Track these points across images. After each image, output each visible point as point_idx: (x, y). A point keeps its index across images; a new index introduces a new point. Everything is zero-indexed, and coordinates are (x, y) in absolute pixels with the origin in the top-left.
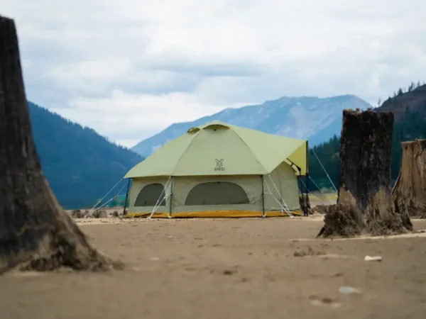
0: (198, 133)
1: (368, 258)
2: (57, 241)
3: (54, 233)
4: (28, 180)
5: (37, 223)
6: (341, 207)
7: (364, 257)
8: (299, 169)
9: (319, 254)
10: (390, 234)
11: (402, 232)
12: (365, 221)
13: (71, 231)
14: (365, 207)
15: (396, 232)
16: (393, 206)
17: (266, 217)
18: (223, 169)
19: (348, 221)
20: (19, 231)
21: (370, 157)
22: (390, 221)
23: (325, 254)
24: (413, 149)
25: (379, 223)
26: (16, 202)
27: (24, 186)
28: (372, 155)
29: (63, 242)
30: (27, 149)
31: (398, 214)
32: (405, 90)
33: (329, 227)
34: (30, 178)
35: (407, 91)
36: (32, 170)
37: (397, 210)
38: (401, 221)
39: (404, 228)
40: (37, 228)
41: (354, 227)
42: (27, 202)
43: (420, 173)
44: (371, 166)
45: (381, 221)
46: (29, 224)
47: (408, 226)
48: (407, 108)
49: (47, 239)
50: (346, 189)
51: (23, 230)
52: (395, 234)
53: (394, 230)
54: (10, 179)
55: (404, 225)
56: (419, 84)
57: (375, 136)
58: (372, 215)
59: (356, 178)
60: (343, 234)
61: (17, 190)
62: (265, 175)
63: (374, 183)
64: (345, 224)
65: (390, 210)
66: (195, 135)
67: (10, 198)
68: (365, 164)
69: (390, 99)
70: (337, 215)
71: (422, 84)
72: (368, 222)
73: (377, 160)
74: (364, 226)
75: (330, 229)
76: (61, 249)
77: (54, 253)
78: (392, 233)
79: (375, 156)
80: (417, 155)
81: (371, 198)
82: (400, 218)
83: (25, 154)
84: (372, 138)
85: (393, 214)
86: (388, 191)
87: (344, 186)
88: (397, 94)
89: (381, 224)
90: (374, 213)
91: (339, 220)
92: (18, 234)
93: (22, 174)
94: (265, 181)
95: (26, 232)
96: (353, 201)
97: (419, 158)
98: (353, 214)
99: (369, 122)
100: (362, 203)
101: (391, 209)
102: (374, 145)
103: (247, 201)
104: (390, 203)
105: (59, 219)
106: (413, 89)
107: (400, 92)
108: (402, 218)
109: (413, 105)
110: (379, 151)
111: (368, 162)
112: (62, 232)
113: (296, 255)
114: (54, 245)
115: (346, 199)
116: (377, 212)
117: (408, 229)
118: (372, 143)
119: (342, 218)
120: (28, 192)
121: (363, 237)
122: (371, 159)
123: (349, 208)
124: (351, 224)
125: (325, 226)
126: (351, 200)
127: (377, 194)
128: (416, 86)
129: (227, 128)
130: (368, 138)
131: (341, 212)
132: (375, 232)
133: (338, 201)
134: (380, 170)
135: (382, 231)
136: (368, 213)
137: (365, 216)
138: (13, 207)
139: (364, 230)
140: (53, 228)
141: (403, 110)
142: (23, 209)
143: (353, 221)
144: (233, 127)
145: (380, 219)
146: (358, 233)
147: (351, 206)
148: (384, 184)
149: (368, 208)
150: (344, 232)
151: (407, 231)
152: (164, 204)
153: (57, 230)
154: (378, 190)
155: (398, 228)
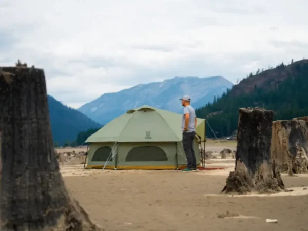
0: (134, 113)
1: (268, 220)
2: (69, 219)
3: (67, 214)
4: (51, 178)
5: (57, 207)
6: (237, 174)
7: (266, 219)
8: (200, 137)
9: (233, 215)
10: (270, 192)
11: (278, 191)
12: (254, 183)
13: (78, 211)
14: (254, 173)
15: (274, 191)
16: (272, 173)
17: (179, 169)
18: (151, 138)
19: (243, 183)
20: (44, 213)
21: (257, 141)
22: (270, 184)
23: (238, 215)
24: (275, 128)
25: (263, 185)
26: (43, 193)
27: (48, 183)
28: (259, 140)
29: (74, 220)
30: (50, 158)
31: (275, 179)
32: (254, 74)
33: (229, 186)
34: (52, 177)
35: (255, 74)
36: (53, 171)
37: (275, 176)
38: (277, 183)
39: (279, 188)
40: (56, 211)
41: (247, 187)
42: (50, 193)
43: (279, 142)
44: (258, 147)
45: (264, 183)
46: (51, 208)
47: (281, 186)
48: (255, 86)
49: (63, 218)
50: (241, 161)
51: (47, 212)
52: (274, 193)
53: (273, 189)
54: (39, 178)
55: (279, 186)
56: (263, 70)
57: (261, 127)
58: (258, 179)
59: (247, 155)
60: (240, 192)
61: (44, 186)
62: (178, 142)
63: (260, 157)
64: (241, 185)
65: (269, 176)
66: (132, 115)
67: (39, 191)
68: (254, 145)
69: (244, 79)
70: (235, 179)
71: (265, 70)
72: (256, 183)
73: (262, 143)
74: (253, 186)
75: (230, 188)
76: (72, 225)
77: (68, 227)
78: (272, 191)
79: (261, 140)
80: (278, 132)
81: (258, 168)
82: (277, 181)
83: (49, 161)
84: (259, 128)
85: (272, 178)
86: (269, 163)
87: (240, 159)
88: (249, 76)
89: (264, 185)
90: (260, 178)
91: (236, 182)
92: (44, 215)
93: (47, 175)
94: (178, 146)
95: (50, 213)
96: (246, 169)
97: (280, 133)
98: (245, 178)
99: (257, 117)
100: (252, 171)
101: (271, 175)
102: (260, 133)
103: (166, 159)
104: (270, 171)
105: (70, 203)
106: (259, 73)
107: (251, 75)
108: (278, 182)
109: (259, 83)
110: (264, 137)
111: (256, 144)
112: (73, 213)
113: (220, 217)
114: (68, 222)
115: (241, 168)
116: (262, 177)
117: (281, 188)
118: (259, 131)
119: (239, 181)
120: (51, 186)
121: (253, 194)
122: (258, 142)
123: (243, 175)
124: (244, 185)
125: (227, 185)
126: (244, 169)
127: (262, 165)
128: (261, 71)
129: (153, 110)
130: (256, 128)
131: (238, 177)
132: (261, 191)
133: (235, 169)
134: (264, 149)
135: (265, 190)
136: (256, 178)
137: (254, 180)
138: (41, 197)
139: (253, 189)
140: (66, 209)
141: (253, 86)
142: (48, 198)
143: (246, 183)
144: (157, 110)
145: (264, 182)
146: (249, 191)
147: (245, 173)
148: (266, 159)
149: (256, 175)
150: (240, 190)
151: (281, 190)
152: (112, 160)
153: (70, 211)
154: (263, 162)
155: (275, 187)
